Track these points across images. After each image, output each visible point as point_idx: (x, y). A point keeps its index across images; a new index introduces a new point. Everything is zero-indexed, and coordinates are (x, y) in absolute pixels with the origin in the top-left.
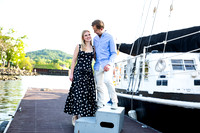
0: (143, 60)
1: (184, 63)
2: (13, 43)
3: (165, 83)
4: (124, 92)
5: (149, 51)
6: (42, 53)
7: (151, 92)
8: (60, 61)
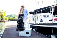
0: (36, 16)
1: (46, 16)
2: (3, 13)
3: (42, 21)
4: (32, 24)
5: (37, 13)
6: (11, 15)
7: (39, 24)
8: (15, 17)
